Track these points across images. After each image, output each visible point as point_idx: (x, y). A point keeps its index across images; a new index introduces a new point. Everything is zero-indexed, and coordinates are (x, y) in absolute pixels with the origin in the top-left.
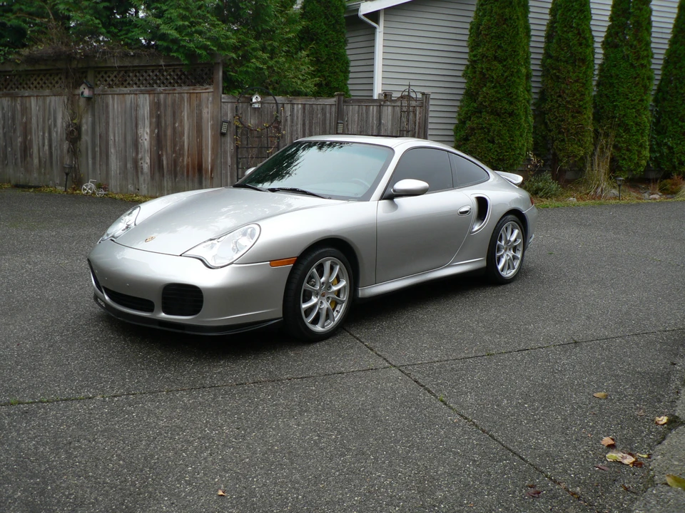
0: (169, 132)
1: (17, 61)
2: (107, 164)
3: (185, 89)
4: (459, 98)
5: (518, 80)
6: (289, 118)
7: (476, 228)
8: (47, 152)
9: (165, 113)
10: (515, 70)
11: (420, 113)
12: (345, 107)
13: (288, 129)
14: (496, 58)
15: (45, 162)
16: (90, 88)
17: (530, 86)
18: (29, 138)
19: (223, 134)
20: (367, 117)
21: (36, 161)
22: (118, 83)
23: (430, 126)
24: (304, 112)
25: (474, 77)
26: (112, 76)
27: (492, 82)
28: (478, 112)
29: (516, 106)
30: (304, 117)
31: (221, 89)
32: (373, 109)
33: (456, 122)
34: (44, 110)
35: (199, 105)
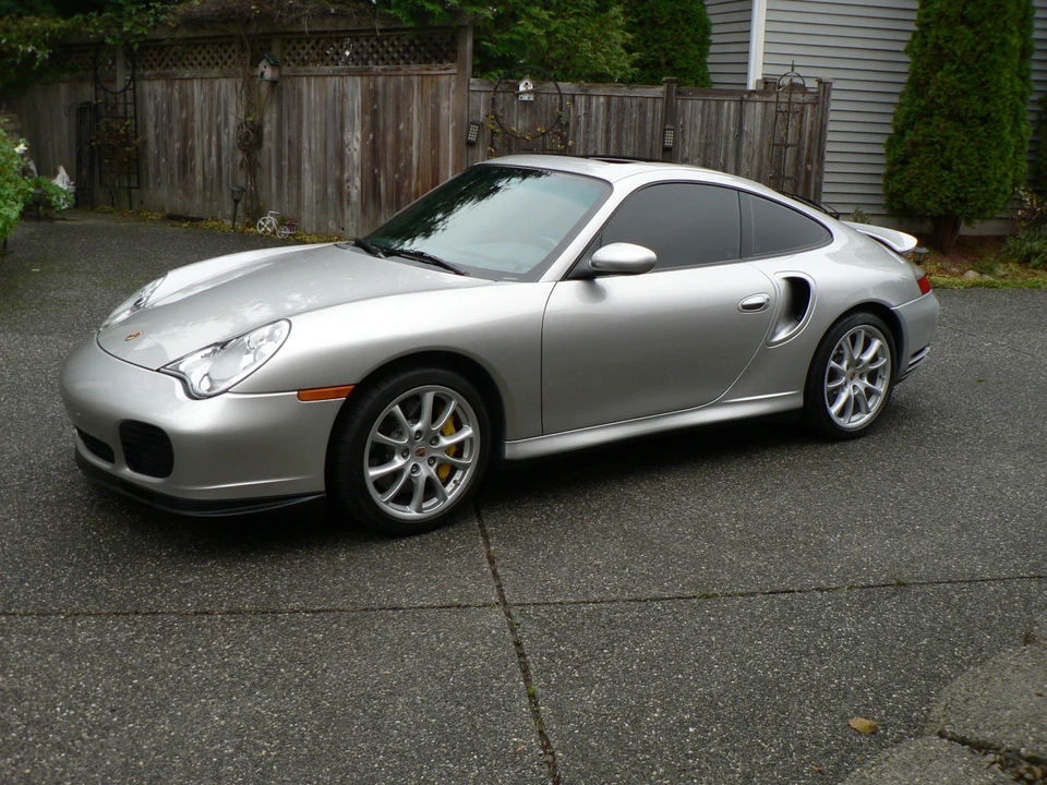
0: (390, 138)
1: (170, 23)
2: (299, 188)
3: (414, 67)
4: (899, 89)
5: (1001, 59)
6: (582, 119)
7: (782, 334)
8: (215, 167)
9: (384, 106)
10: (998, 41)
11: (812, 115)
12: (679, 102)
13: (581, 137)
14: (963, 19)
15: (212, 181)
16: (274, 65)
17: (1028, 70)
18: (190, 143)
19: (471, 144)
20: (718, 121)
21: (199, 179)
22: (316, 57)
23: (830, 137)
24: (608, 110)
25: (924, 54)
26: (308, 47)
27: (953, 62)
28: (926, 115)
29: (995, 105)
30: (608, 117)
31: (469, 69)
32: (729, 107)
33: (891, 131)
34: (212, 100)
35: (436, 95)
